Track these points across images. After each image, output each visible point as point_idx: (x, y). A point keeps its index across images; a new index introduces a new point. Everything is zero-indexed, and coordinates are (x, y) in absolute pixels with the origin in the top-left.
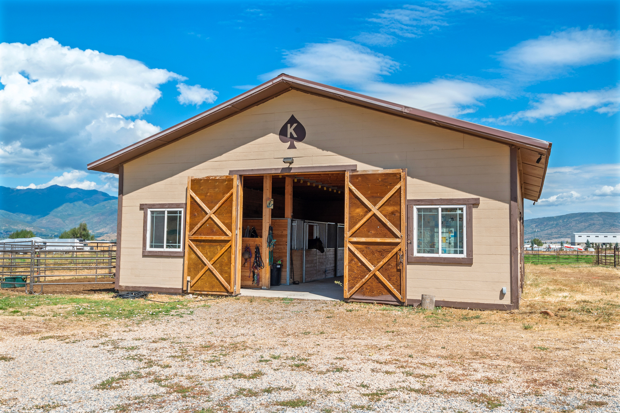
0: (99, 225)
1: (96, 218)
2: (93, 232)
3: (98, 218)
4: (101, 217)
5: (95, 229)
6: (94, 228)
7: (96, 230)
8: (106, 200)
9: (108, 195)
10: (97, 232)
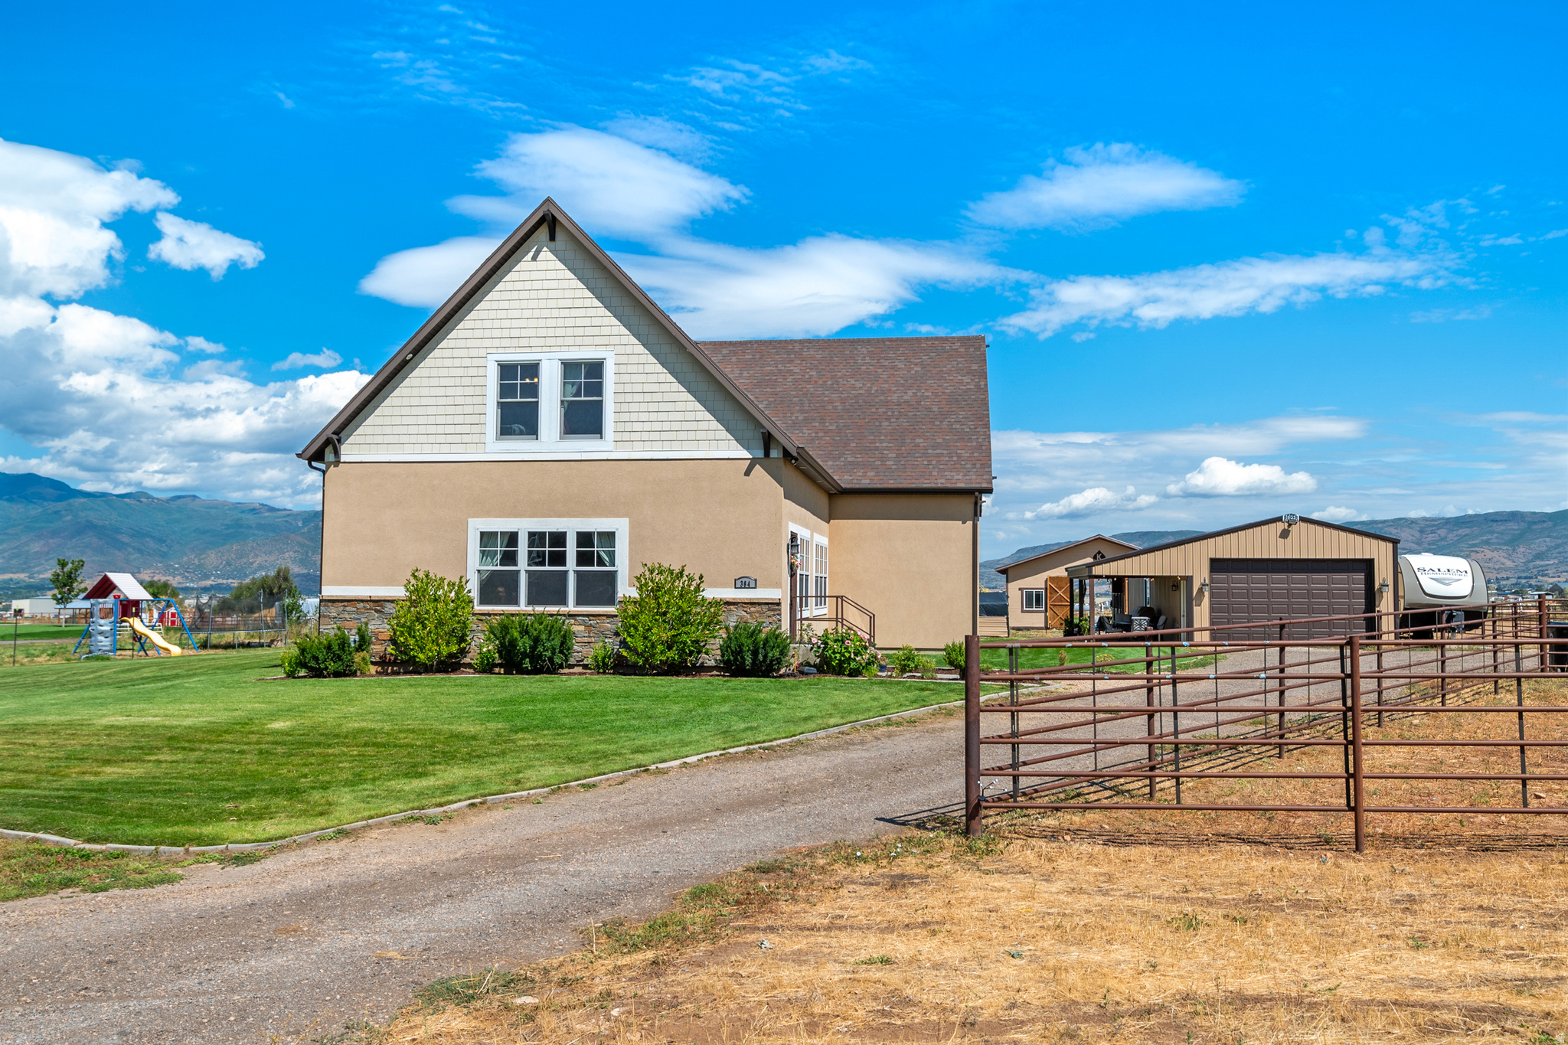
0: (47, 561)
1: (36, 544)
2: (30, 578)
3: (43, 542)
4: (51, 541)
5: (36, 569)
6: (34, 567)
7: (39, 572)
8: (60, 499)
9: (68, 486)
10: (42, 576)
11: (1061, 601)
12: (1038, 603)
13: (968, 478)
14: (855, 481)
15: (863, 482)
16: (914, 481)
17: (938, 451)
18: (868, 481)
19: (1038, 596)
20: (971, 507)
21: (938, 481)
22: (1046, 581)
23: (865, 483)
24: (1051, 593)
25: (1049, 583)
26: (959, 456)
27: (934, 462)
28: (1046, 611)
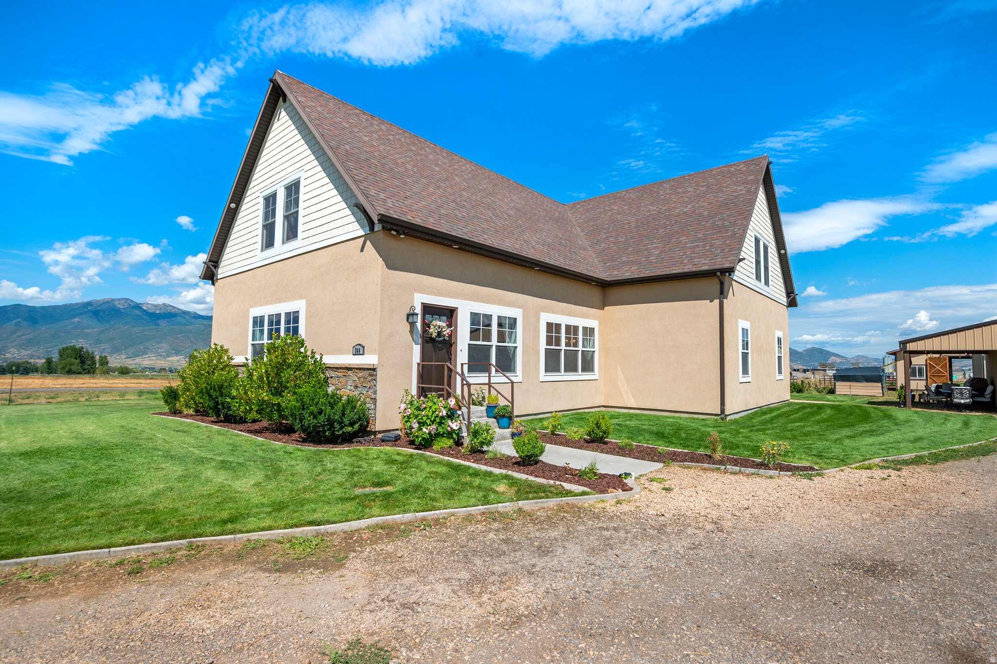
11: (939, 373)
12: (921, 374)
13: (713, 261)
14: (620, 275)
15: (626, 275)
16: (665, 269)
17: (695, 244)
18: (629, 274)
19: (920, 370)
20: (718, 287)
21: (686, 267)
22: (926, 360)
23: (627, 275)
24: (930, 368)
25: (928, 361)
26: (712, 245)
27: (688, 253)
28: (927, 379)
